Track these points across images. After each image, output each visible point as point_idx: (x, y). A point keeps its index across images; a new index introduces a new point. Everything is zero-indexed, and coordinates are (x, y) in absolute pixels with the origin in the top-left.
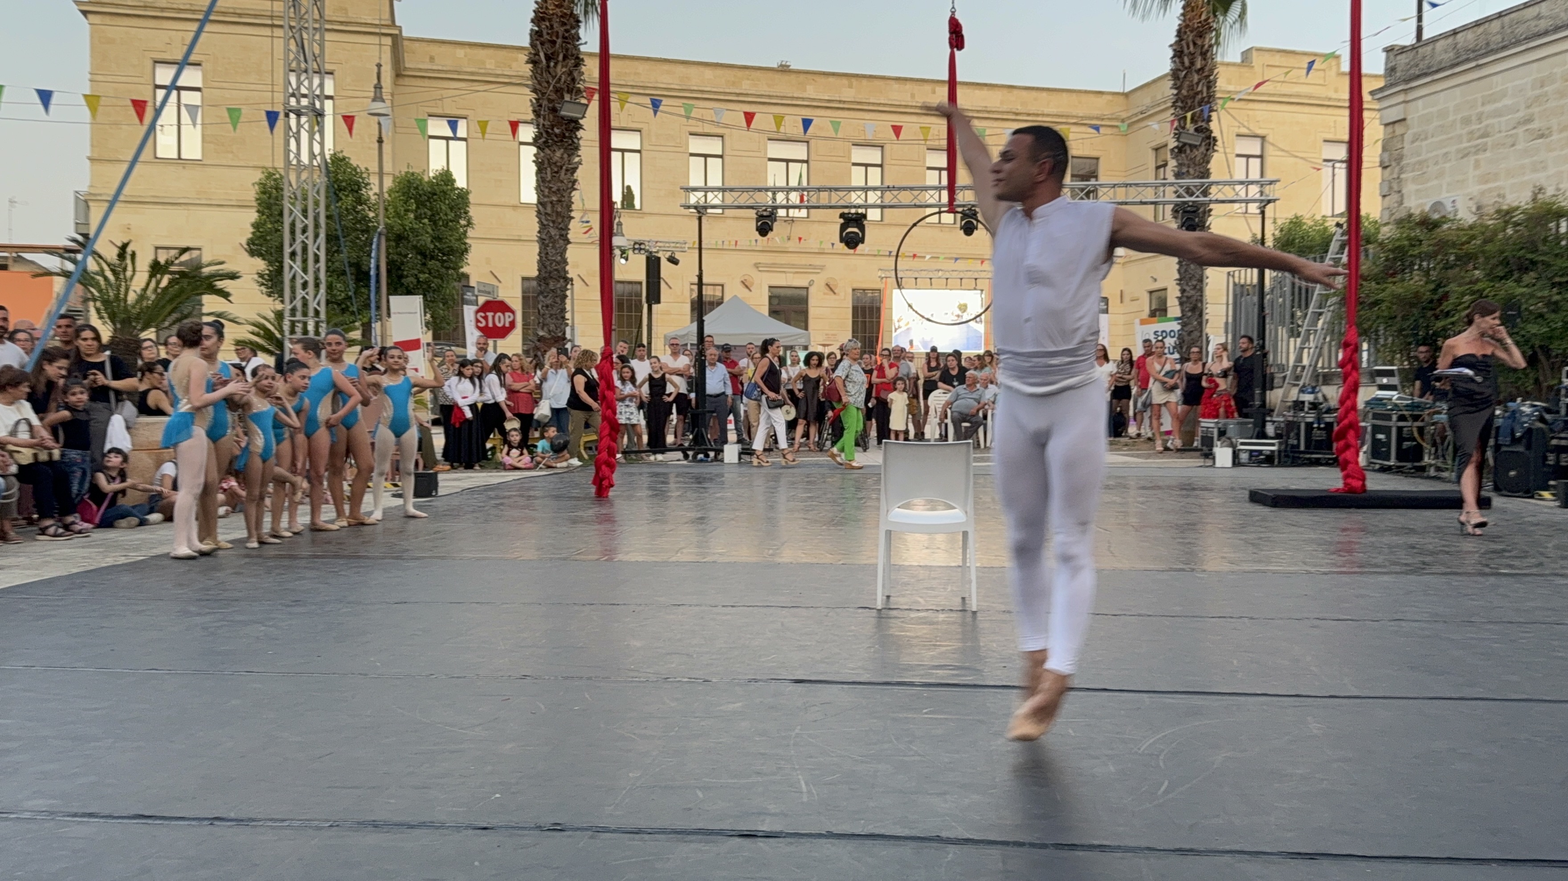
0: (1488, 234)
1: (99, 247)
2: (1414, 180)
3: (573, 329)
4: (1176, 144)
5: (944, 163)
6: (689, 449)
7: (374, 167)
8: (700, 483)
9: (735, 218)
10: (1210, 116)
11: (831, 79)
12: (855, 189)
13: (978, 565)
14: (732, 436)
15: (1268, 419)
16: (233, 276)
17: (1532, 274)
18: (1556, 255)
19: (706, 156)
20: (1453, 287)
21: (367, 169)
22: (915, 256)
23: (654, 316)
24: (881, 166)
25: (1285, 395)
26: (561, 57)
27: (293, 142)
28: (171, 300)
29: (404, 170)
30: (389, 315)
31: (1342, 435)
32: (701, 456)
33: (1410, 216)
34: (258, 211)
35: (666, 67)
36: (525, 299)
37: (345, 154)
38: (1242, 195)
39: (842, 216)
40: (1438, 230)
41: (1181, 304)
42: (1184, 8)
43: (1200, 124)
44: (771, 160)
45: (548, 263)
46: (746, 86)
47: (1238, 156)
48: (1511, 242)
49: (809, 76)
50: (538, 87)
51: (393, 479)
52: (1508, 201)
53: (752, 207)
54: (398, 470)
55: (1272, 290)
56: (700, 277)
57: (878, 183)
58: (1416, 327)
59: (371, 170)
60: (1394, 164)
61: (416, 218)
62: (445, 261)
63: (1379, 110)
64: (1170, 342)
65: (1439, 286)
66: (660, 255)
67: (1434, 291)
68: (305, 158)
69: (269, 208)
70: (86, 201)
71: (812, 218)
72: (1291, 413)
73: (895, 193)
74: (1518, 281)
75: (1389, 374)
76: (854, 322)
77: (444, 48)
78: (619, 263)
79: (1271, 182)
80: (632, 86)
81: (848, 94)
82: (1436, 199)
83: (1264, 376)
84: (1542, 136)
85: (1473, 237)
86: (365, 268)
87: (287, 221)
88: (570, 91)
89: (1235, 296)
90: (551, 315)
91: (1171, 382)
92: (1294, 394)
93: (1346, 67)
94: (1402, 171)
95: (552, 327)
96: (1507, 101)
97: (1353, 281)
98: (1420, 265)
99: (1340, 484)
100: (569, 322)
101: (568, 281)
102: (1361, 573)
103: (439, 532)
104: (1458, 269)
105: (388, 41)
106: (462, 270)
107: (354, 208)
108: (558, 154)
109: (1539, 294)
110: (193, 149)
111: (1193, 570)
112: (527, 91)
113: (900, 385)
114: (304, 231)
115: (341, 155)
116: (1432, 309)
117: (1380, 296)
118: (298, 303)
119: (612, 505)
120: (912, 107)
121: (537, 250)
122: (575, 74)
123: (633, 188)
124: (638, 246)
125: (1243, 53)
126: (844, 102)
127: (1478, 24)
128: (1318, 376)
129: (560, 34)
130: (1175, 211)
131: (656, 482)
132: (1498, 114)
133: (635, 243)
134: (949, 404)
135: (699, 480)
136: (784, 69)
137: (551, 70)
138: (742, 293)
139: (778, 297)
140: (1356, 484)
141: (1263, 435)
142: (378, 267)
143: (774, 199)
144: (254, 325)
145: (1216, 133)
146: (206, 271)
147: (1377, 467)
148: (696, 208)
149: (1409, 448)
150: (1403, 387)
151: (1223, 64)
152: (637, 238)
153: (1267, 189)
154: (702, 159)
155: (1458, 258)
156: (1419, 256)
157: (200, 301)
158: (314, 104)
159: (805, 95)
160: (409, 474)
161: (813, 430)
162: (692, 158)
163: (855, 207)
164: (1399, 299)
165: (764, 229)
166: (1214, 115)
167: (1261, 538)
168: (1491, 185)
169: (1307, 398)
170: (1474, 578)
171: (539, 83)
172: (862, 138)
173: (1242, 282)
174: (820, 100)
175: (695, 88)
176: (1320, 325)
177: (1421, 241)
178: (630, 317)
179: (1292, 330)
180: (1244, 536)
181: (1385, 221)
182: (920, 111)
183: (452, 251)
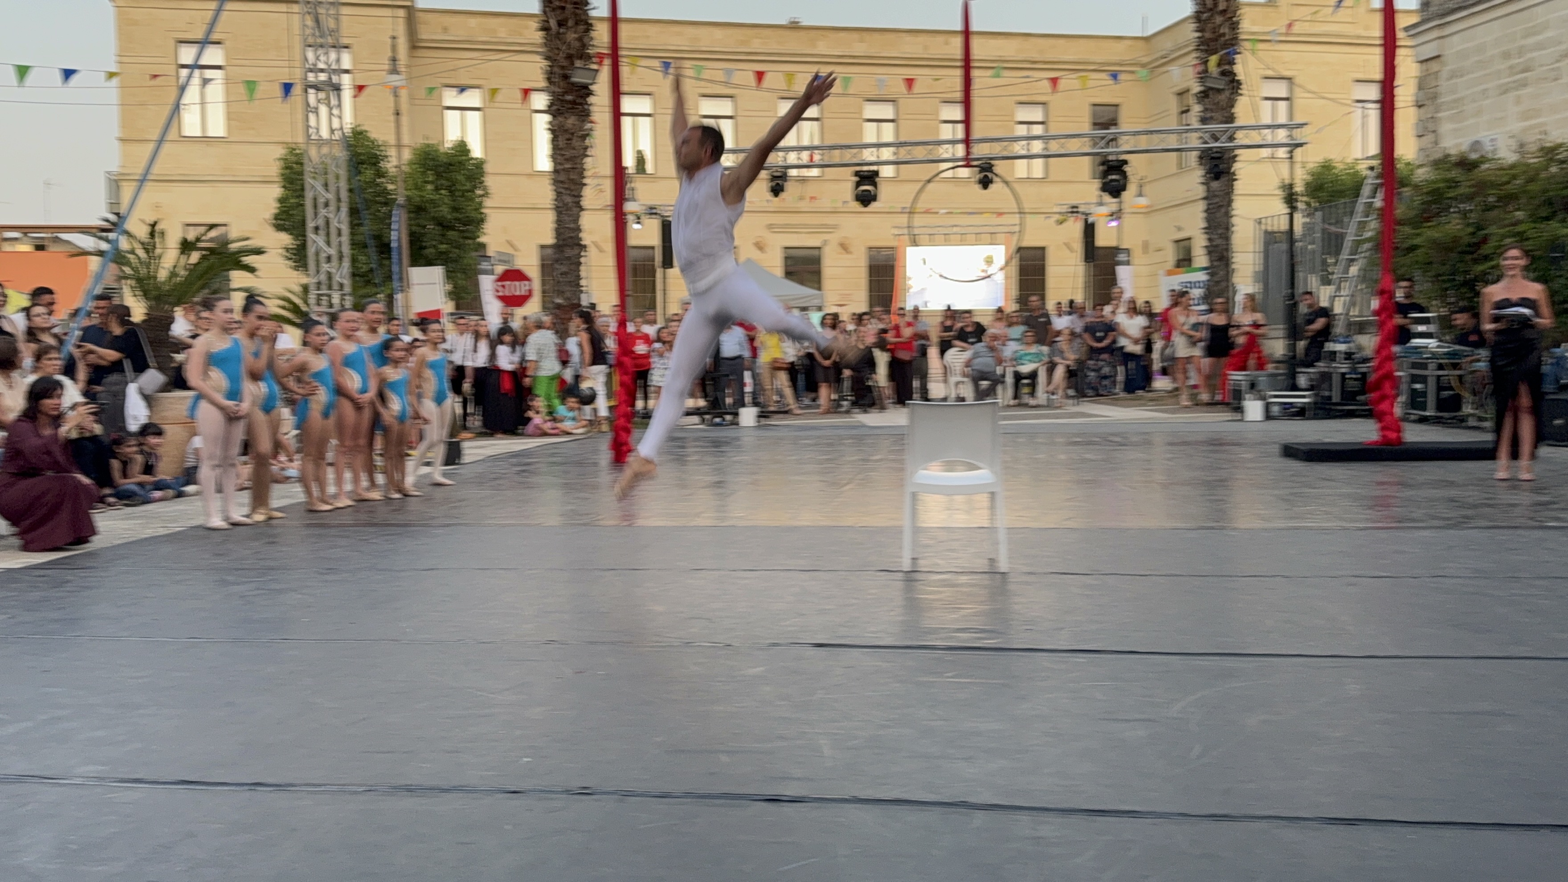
0: (1531, 172)
1: (130, 225)
2: (1451, 119)
4: (1200, 88)
5: (959, 116)
7: (392, 140)
8: (716, 447)
10: (1234, 59)
11: (842, 34)
12: (867, 146)
13: (1007, 525)
14: (749, 399)
16: (259, 252)
19: (718, 118)
20: (1493, 229)
21: (385, 142)
22: (929, 212)
23: (668, 280)
24: (894, 121)
26: (571, 23)
27: (312, 118)
28: (200, 277)
29: (421, 142)
30: (409, 287)
31: (1377, 385)
32: (717, 420)
33: (1448, 156)
34: (283, 187)
35: (678, 28)
36: (543, 266)
37: (363, 128)
38: (1269, 139)
39: (857, 174)
40: (1477, 171)
41: (1208, 253)
43: (1224, 67)
45: (563, 231)
46: (756, 45)
47: (1264, 98)
48: (1555, 180)
49: (820, 32)
50: (550, 54)
52: (1550, 139)
55: (1302, 237)
57: (891, 138)
58: (1454, 273)
59: (389, 142)
60: (1429, 102)
61: (434, 189)
62: (463, 231)
63: (1414, 45)
64: (1197, 293)
65: (1480, 228)
67: (1473, 234)
68: (325, 133)
69: (291, 183)
70: (116, 181)
71: (826, 177)
73: (910, 148)
76: (869, 282)
77: (456, 19)
78: (634, 227)
79: (1300, 125)
80: (643, 50)
81: (860, 49)
82: (1475, 138)
83: (1295, 326)
85: (1514, 177)
86: (386, 241)
87: (309, 195)
88: (580, 57)
89: (1265, 243)
90: (566, 282)
91: (1198, 335)
94: (1438, 109)
95: (568, 293)
96: (1548, 34)
97: (1386, 226)
98: (1457, 208)
99: (1376, 437)
100: (585, 289)
101: (582, 247)
102: (1399, 528)
103: (464, 500)
104: (1498, 210)
105: (402, 13)
106: (479, 240)
107: (373, 181)
108: (571, 121)
110: (217, 127)
111: (1223, 528)
112: (538, 58)
114: (326, 205)
115: (358, 129)
116: (1471, 253)
117: (1417, 241)
118: (323, 277)
120: (926, 59)
121: (553, 218)
122: (586, 40)
123: (645, 153)
124: (652, 211)
126: (859, 57)
128: (1351, 325)
129: (570, 1)
130: (1200, 158)
132: (1540, 47)
133: (650, 208)
135: (717, 444)
136: (794, 26)
137: (562, 36)
138: (755, 254)
139: (793, 258)
140: (1393, 435)
141: (1294, 387)
142: (399, 239)
143: (786, 159)
144: (281, 299)
145: (1241, 77)
146: (234, 246)
147: (1415, 417)
149: (1448, 398)
150: (1440, 333)
151: (1248, 4)
152: (651, 203)
153: (1297, 133)
155: (1500, 199)
156: (1456, 198)
157: (228, 276)
158: (330, 78)
159: (816, 52)
163: (868, 164)
164: (1435, 244)
165: (777, 190)
166: (1238, 57)
167: (1292, 494)
168: (1533, 122)
169: (1341, 347)
170: (1520, 532)
171: (551, 50)
172: (874, 93)
173: (1272, 229)
174: (831, 56)
175: (705, 49)
176: (1351, 272)
177: (1458, 183)
178: (643, 282)
179: (1322, 278)
180: (1277, 492)
181: (1420, 162)
182: (933, 63)
183: (469, 221)
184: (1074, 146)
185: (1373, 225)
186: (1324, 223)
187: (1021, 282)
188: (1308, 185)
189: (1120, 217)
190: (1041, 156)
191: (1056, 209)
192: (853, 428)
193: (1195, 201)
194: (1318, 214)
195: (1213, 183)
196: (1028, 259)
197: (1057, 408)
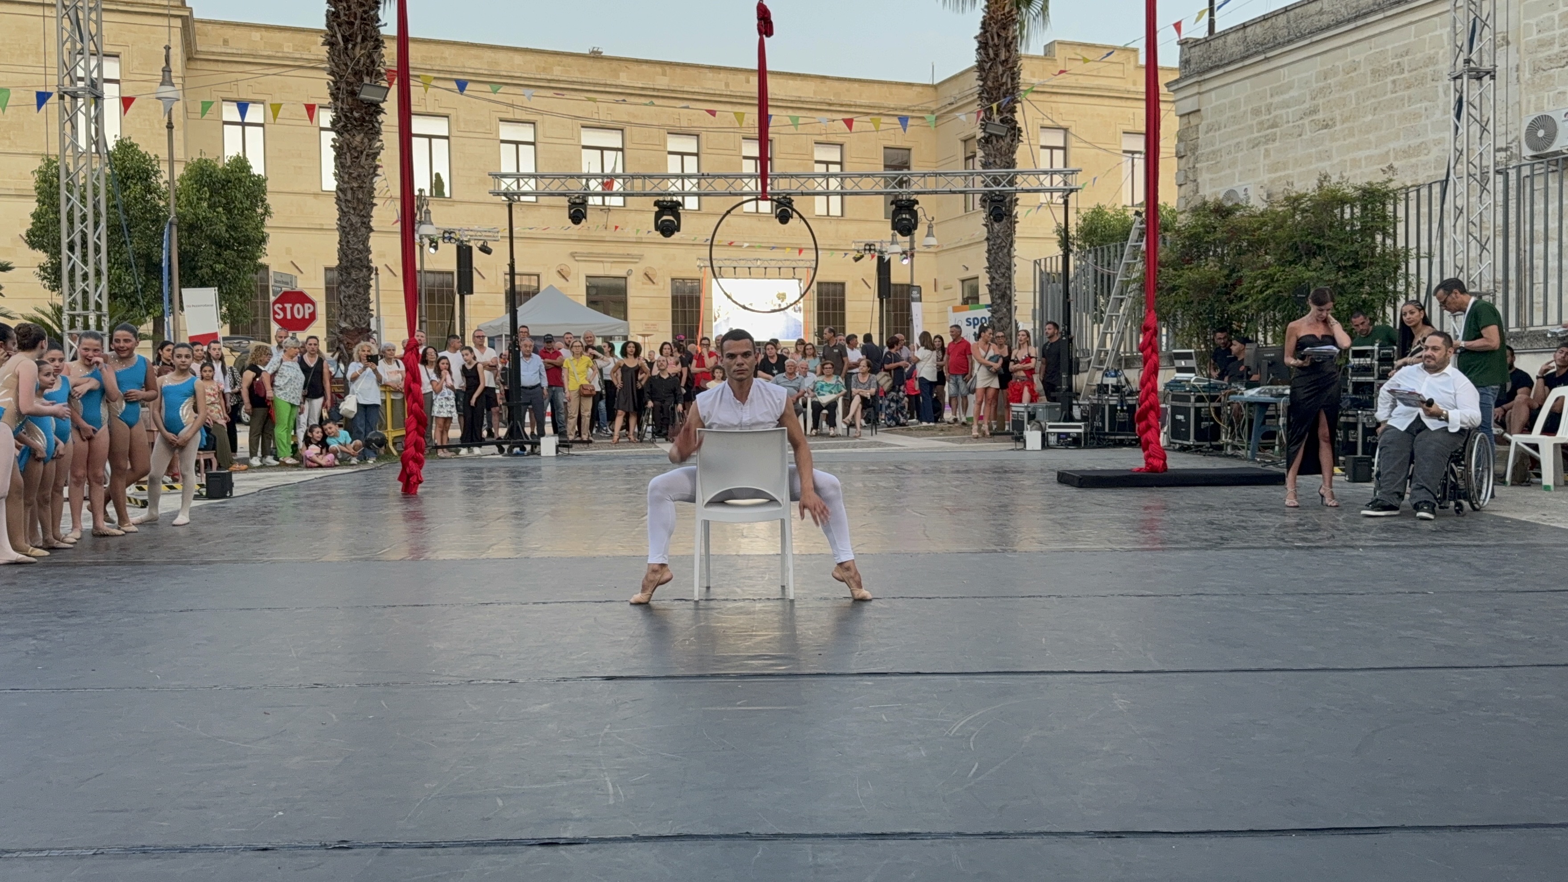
0: (1278, 220)
2: (1208, 169)
3: (378, 321)
4: (983, 135)
5: (756, 153)
6: (505, 443)
7: (164, 154)
8: (515, 477)
9: (549, 206)
10: (1015, 108)
11: (645, 67)
12: (669, 177)
13: (796, 552)
14: (549, 429)
15: (1075, 402)
16: (6, 269)
17: (1319, 258)
18: (1341, 240)
19: (517, 143)
20: (1246, 272)
21: (156, 156)
23: (467, 307)
24: (697, 155)
25: (1091, 379)
26: (359, 39)
29: (196, 157)
30: (182, 308)
31: (1143, 416)
32: (517, 450)
33: (1205, 203)
34: (38, 201)
35: (474, 51)
36: (329, 290)
37: (133, 141)
38: (1047, 184)
39: (657, 204)
40: (1232, 217)
41: (991, 291)
43: (1005, 115)
44: (584, 147)
45: (349, 252)
46: (557, 72)
47: (1043, 147)
48: (1299, 228)
49: (622, 64)
50: (335, 69)
52: (1296, 189)
53: (564, 195)
55: (1076, 276)
56: (512, 266)
57: (694, 171)
58: (1212, 311)
59: (161, 157)
60: (1189, 154)
61: (209, 207)
62: (241, 251)
63: (1173, 102)
65: (1233, 271)
66: (471, 244)
67: (1228, 277)
69: (50, 197)
71: (629, 207)
72: (1096, 396)
73: (710, 181)
74: (1306, 265)
75: (1187, 356)
76: (674, 313)
77: (238, 31)
78: (428, 251)
79: (1073, 172)
80: (439, 71)
81: (662, 82)
82: (1228, 188)
83: (1070, 361)
84: (1326, 126)
85: (1265, 224)
86: (156, 259)
87: (65, 209)
88: (369, 74)
89: (1042, 283)
90: (354, 306)
92: (1098, 378)
93: (1142, 61)
94: (1197, 160)
95: (356, 318)
96: (1294, 93)
97: (1151, 267)
98: (1215, 252)
99: (1142, 464)
100: (374, 313)
101: (370, 269)
102: (1164, 549)
104: (1250, 254)
105: (178, 23)
106: (260, 261)
107: (143, 197)
108: (358, 138)
109: (1327, 278)
111: (1004, 551)
112: (324, 74)
114: (84, 218)
115: (126, 142)
116: (1227, 293)
117: (1177, 283)
118: (78, 296)
119: (421, 502)
121: (338, 239)
122: (375, 56)
123: (442, 176)
124: (448, 235)
125: (1045, 46)
126: (658, 90)
127: (1265, 18)
128: (1120, 360)
129: (359, 16)
130: (983, 201)
131: (469, 477)
132: (1286, 105)
133: (445, 232)
135: (514, 474)
136: (596, 56)
137: (349, 52)
138: (558, 282)
139: (596, 287)
140: (1157, 463)
141: (1071, 418)
142: (170, 258)
143: (588, 186)
145: (1021, 124)
147: (1177, 446)
148: (505, 195)
149: (1207, 428)
150: (1200, 369)
151: (1026, 57)
152: (447, 227)
153: (1070, 178)
154: (514, 146)
155: (1250, 244)
156: (1214, 242)
158: (91, 87)
159: (616, 82)
161: (633, 421)
162: (502, 145)
163: (670, 195)
164: (1195, 285)
165: (577, 217)
166: (1018, 105)
167: (1068, 518)
168: (1282, 174)
169: (1111, 381)
170: (1269, 551)
171: (337, 66)
172: (676, 127)
173: (1048, 270)
174: (634, 88)
175: (505, 73)
176: (1121, 311)
177: (1215, 228)
178: (441, 308)
179: (1095, 317)
180: (1053, 516)
181: (1181, 209)
182: (734, 100)
183: (248, 241)
184: (867, 185)
185: (1140, 266)
186: (1096, 264)
187: (819, 314)
188: (1080, 230)
189: (912, 255)
190: (837, 194)
191: (853, 247)
192: (656, 457)
193: (980, 242)
194: (1091, 256)
195: (996, 225)
196: (827, 294)
197: (855, 437)
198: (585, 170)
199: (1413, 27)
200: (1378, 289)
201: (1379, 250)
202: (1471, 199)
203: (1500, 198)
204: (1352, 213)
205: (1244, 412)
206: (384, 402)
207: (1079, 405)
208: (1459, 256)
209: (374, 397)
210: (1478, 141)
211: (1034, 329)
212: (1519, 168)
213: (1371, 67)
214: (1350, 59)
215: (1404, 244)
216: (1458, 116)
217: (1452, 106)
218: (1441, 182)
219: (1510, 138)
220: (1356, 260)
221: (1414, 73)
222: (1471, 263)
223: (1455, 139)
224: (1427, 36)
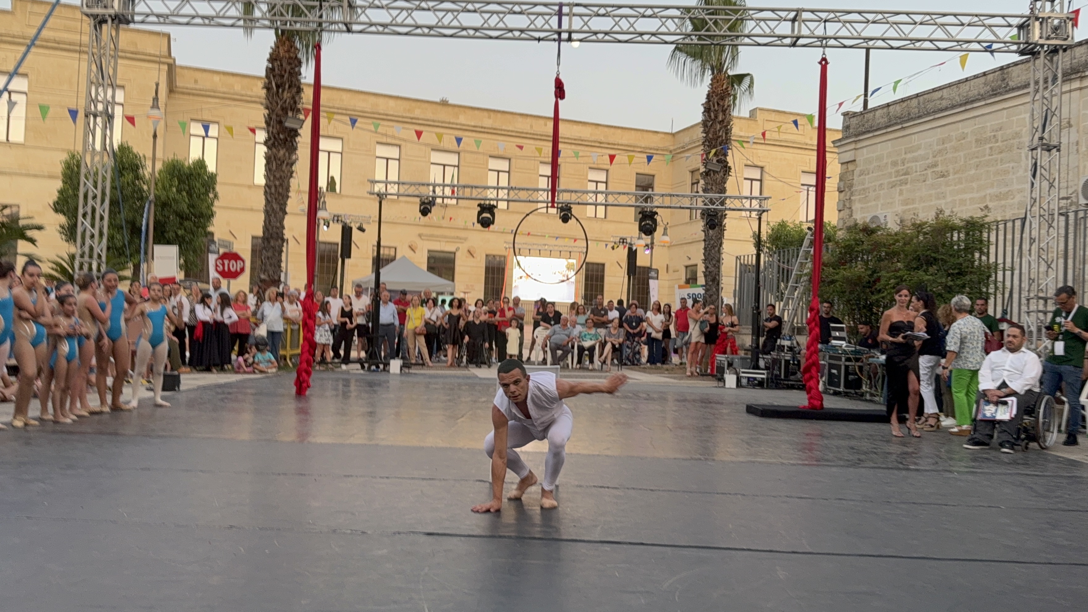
0: (907, 239)
2: (860, 201)
3: (286, 274)
4: (704, 170)
5: (549, 173)
6: (366, 362)
7: (149, 154)
8: (371, 387)
9: (406, 203)
10: (727, 152)
11: (476, 112)
12: (489, 188)
16: (39, 228)
17: (934, 267)
18: (951, 255)
19: (387, 159)
20: (883, 273)
21: (144, 156)
22: (529, 234)
23: (346, 267)
24: (508, 172)
26: (287, 86)
27: (90, 136)
29: (171, 157)
30: (153, 259)
31: (807, 370)
32: (373, 367)
33: (856, 224)
34: (63, 181)
35: (362, 97)
36: (254, 251)
37: (130, 144)
38: (747, 205)
39: (479, 205)
40: (875, 235)
41: (705, 276)
42: (712, 80)
43: (720, 157)
44: (432, 164)
45: (270, 228)
46: (418, 113)
47: (745, 179)
48: (921, 245)
49: (461, 109)
50: (269, 105)
51: (148, 377)
52: (920, 218)
53: (418, 196)
54: (152, 370)
55: (765, 268)
56: (379, 241)
57: (506, 185)
58: (859, 299)
59: (147, 156)
60: (847, 190)
61: (177, 191)
62: (197, 222)
63: (838, 154)
65: (874, 272)
66: (352, 225)
67: (871, 276)
68: (98, 147)
69: (71, 179)
71: (459, 206)
73: (516, 192)
74: (926, 271)
75: (841, 329)
76: (486, 278)
77: (205, 75)
78: (322, 229)
79: (765, 199)
80: (338, 109)
81: (488, 122)
82: (873, 214)
83: (759, 327)
84: (943, 176)
85: (897, 241)
86: (138, 224)
87: (82, 189)
88: (292, 110)
89: (741, 272)
90: (271, 264)
93: (816, 124)
94: (852, 194)
95: (271, 272)
96: (921, 152)
97: (817, 266)
98: (862, 258)
99: (806, 403)
100: (284, 270)
101: (283, 240)
102: (818, 465)
103: (177, 418)
104: (886, 262)
105: (165, 67)
106: (208, 229)
107: (133, 183)
108: (282, 152)
109: (939, 281)
110: (18, 135)
111: (707, 460)
112: (262, 107)
113: (514, 323)
114: (95, 197)
115: (125, 145)
116: (869, 287)
117: (835, 278)
118: (87, 249)
119: (308, 401)
120: (530, 134)
121: (263, 218)
122: (297, 98)
123: (335, 178)
124: (337, 218)
125: (750, 111)
126: (485, 128)
127: (903, 100)
128: (794, 329)
129: (287, 71)
130: (702, 214)
131: (340, 385)
132: (915, 160)
133: (334, 216)
134: (549, 337)
135: (371, 384)
136: (444, 103)
137: (280, 95)
138: (409, 254)
139: (434, 258)
140: (817, 403)
141: (757, 367)
142: (147, 225)
143: (434, 191)
144: (54, 263)
145: (731, 164)
146: (21, 223)
147: (832, 392)
148: (378, 195)
149: (853, 380)
150: (849, 338)
151: (737, 118)
152: (336, 213)
153: (763, 203)
154: (385, 161)
155: (887, 254)
156: (862, 251)
157: (15, 245)
158: (107, 108)
159: (458, 121)
160: (159, 374)
162: (378, 160)
163: (489, 200)
164: (848, 280)
165: (425, 212)
166: (730, 152)
167: (752, 439)
168: (911, 207)
169: (786, 343)
170: (892, 471)
171: (271, 103)
172: (495, 153)
173: (746, 262)
174: (468, 126)
175: (382, 112)
176: (796, 294)
177: (863, 242)
178: (328, 268)
179: (778, 297)
180: (742, 437)
181: (840, 226)
182: (536, 137)
183: (201, 215)
184: (623, 200)
185: (810, 265)
186: (779, 261)
187: (586, 285)
188: (770, 236)
189: (652, 248)
190: (603, 205)
191: (612, 239)
192: (469, 378)
193: (700, 241)
194: (776, 256)
195: (711, 231)
196: (592, 271)
197: (607, 372)
198: (432, 181)
199: (1005, 111)
200: (975, 290)
201: (976, 263)
202: (1042, 231)
203: (1062, 231)
204: (959, 237)
205: (879, 370)
206: (286, 330)
207: (764, 358)
208: (1032, 271)
209: (279, 327)
210: (1047, 193)
211: (735, 304)
212: (1076, 212)
213: (975, 137)
214: (961, 131)
215: (994, 260)
216: (1034, 176)
217: (1030, 168)
218: (1022, 219)
219: (1070, 191)
220: (960, 269)
221: (1005, 143)
222: (1041, 276)
223: (1032, 191)
224: (1014, 118)
